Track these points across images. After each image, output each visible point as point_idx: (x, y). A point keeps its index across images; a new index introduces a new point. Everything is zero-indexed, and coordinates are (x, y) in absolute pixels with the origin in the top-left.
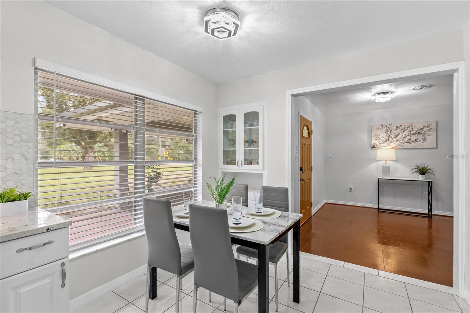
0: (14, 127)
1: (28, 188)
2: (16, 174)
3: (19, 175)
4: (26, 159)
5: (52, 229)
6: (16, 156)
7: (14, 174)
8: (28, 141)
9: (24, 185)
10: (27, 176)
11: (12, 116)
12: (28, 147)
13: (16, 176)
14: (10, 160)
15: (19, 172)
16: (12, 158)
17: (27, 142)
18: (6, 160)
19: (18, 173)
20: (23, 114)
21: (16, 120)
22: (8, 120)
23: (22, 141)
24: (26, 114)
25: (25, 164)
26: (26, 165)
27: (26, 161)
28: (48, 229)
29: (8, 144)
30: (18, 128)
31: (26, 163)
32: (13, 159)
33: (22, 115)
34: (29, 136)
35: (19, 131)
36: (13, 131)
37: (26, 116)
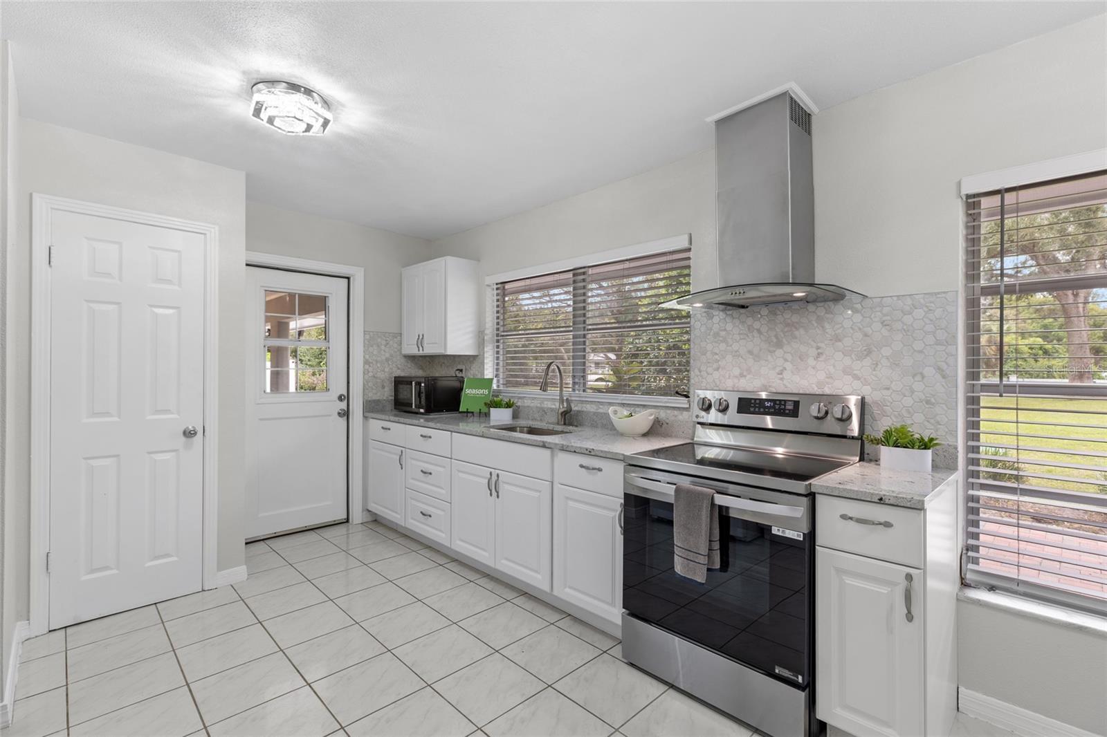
0: (924, 319)
1: (947, 430)
2: (928, 402)
3: (933, 404)
4: (944, 377)
5: (887, 501)
6: (929, 371)
7: (924, 403)
8: (947, 342)
9: (940, 425)
10: (946, 409)
11: (922, 301)
12: (947, 354)
13: (927, 406)
14: (918, 378)
15: (933, 400)
16: (921, 374)
17: (945, 345)
18: (913, 377)
19: (930, 400)
20: (939, 293)
21: (926, 306)
22: (916, 308)
23: (938, 343)
24: (944, 293)
25: (943, 385)
26: (945, 388)
27: (944, 380)
28: (881, 499)
29: (915, 351)
30: (931, 320)
31: (943, 383)
32: (923, 377)
33: (939, 296)
34: (949, 334)
35: (932, 326)
36: (924, 326)
37: (944, 295)
